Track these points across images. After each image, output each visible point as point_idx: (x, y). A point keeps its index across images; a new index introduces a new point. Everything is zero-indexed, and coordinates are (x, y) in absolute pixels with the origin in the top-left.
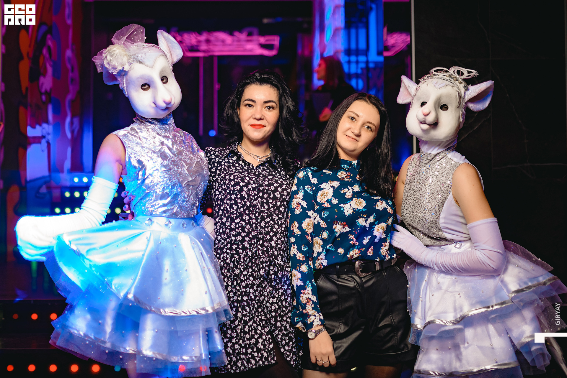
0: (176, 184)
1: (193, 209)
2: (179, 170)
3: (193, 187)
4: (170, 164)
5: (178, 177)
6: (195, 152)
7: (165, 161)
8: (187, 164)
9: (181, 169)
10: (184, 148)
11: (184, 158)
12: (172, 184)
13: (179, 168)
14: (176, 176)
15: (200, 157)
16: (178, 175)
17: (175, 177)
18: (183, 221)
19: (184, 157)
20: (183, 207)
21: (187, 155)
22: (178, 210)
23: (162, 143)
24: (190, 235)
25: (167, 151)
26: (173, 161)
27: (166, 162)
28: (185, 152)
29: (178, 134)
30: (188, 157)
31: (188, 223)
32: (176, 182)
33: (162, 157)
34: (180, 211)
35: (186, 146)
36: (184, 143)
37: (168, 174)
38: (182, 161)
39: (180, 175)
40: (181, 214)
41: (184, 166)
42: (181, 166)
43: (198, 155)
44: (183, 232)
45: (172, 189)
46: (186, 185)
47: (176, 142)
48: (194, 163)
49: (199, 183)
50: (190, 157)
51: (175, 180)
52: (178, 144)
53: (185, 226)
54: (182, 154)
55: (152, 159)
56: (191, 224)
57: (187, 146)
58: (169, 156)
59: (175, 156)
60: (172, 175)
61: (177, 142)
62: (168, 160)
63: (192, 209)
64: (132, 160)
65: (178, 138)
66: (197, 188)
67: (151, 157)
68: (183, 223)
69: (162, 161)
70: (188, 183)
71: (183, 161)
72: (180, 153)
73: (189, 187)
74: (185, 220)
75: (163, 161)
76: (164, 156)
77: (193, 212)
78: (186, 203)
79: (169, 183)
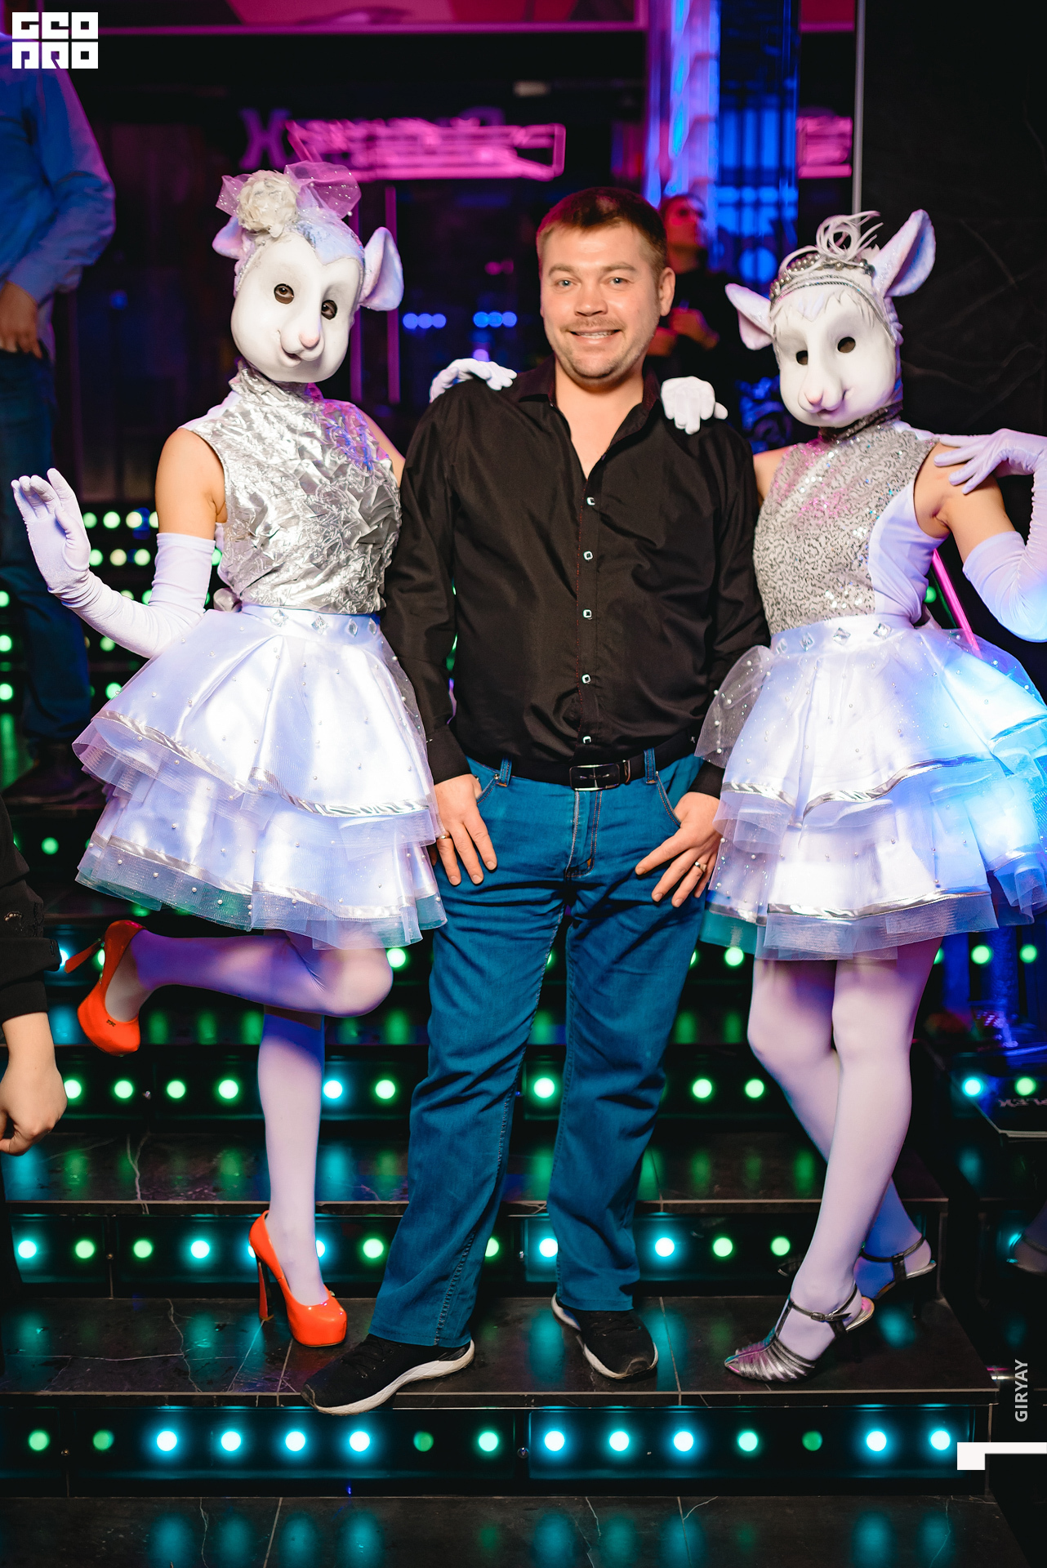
0: (337, 544)
1: (372, 597)
2: (343, 513)
3: (375, 548)
4: (322, 502)
5: (340, 530)
6: (372, 461)
7: (311, 496)
8: (358, 496)
9: (347, 509)
10: (348, 457)
11: (350, 484)
12: (329, 545)
13: (341, 509)
14: (337, 527)
15: (382, 473)
16: (340, 525)
17: (334, 530)
18: (350, 621)
19: (351, 479)
20: (352, 592)
21: (356, 475)
22: (340, 597)
23: (302, 451)
24: (367, 650)
25: (313, 471)
26: (329, 494)
27: (313, 499)
28: (351, 465)
29: (333, 423)
30: (359, 479)
31: (363, 626)
32: (337, 541)
33: (305, 486)
34: (344, 600)
35: (352, 450)
36: (347, 443)
37: (321, 525)
38: (347, 492)
39: (345, 523)
40: (346, 607)
41: (352, 502)
42: (346, 503)
43: (378, 470)
44: (352, 642)
45: (328, 555)
46: (358, 545)
47: (330, 446)
48: (372, 491)
49: (384, 537)
50: (363, 476)
51: (335, 537)
52: (334, 449)
53: (355, 631)
54: (344, 474)
55: (283, 493)
56: (369, 627)
57: (355, 448)
58: (318, 483)
59: (331, 480)
60: (328, 526)
61: (333, 445)
62: (317, 492)
63: (370, 598)
64: (238, 494)
65: (333, 431)
66: (381, 549)
67: (280, 488)
68: (350, 623)
69: (306, 496)
70: (362, 541)
71: (349, 490)
72: (342, 470)
73: (366, 548)
74: (354, 618)
75: (308, 496)
76: (308, 485)
77: (372, 602)
78: (358, 584)
79: (323, 545)
